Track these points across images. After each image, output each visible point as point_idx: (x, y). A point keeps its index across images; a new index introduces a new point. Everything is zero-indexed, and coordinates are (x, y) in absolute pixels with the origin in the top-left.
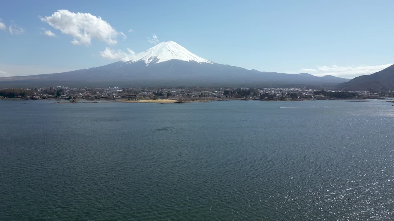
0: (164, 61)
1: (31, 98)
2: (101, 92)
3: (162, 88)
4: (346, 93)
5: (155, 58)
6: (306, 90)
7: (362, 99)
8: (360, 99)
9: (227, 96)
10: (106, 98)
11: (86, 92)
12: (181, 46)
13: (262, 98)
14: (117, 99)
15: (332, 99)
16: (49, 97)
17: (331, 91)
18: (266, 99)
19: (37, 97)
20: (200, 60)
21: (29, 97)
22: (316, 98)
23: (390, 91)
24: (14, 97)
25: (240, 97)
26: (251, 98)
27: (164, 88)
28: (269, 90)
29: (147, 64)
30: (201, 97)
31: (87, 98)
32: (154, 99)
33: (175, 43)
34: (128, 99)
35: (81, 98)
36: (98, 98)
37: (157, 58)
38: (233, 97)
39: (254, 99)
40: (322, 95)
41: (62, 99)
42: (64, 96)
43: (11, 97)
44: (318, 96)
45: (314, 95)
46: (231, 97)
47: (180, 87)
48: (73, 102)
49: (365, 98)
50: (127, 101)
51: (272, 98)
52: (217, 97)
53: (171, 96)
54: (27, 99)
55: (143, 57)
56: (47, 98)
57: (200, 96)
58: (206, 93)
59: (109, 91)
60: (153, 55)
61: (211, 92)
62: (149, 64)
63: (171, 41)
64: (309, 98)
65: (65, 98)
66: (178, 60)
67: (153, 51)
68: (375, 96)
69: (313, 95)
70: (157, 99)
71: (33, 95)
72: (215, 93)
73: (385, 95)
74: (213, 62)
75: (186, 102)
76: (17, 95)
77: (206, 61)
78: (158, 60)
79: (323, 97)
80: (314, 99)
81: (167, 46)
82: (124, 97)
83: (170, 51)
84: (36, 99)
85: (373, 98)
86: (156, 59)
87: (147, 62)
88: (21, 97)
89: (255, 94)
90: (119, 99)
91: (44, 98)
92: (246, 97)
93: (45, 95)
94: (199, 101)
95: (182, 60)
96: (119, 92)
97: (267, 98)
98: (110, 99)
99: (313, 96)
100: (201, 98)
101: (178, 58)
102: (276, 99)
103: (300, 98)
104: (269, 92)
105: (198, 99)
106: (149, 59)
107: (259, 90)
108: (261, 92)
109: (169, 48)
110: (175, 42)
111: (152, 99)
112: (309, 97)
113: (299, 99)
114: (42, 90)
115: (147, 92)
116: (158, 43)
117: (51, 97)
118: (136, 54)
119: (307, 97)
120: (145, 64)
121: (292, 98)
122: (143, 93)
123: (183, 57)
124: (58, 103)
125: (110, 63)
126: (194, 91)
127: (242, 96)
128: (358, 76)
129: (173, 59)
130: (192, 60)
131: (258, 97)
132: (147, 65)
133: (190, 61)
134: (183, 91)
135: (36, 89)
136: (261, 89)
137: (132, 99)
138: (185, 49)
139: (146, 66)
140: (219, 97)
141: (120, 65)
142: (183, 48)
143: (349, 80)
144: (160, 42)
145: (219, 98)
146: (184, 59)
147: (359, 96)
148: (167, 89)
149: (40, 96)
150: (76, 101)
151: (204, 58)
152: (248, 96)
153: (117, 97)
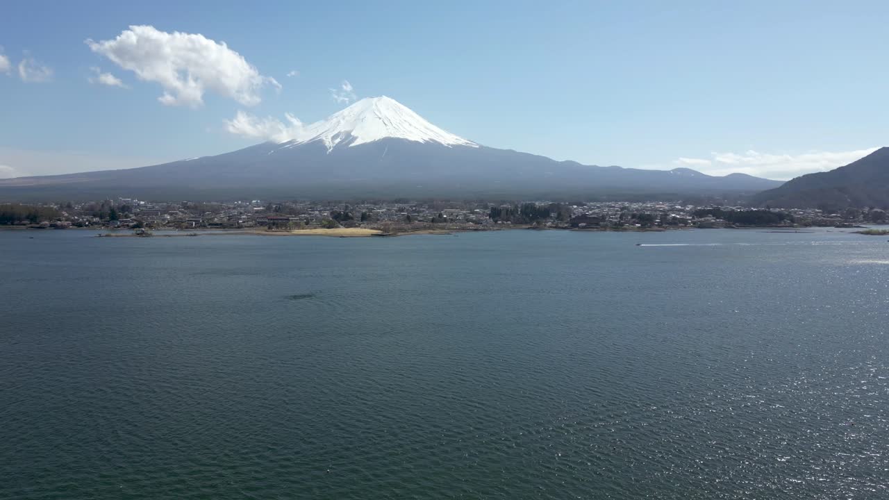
0: (368, 140)
1: (51, 226)
2: (216, 211)
3: (358, 204)
4: (769, 212)
5: (348, 134)
6: (680, 207)
7: (801, 227)
8: (796, 227)
9: (496, 222)
10: (221, 224)
11: (183, 212)
12: (406, 109)
13: (574, 224)
14: (246, 227)
15: (733, 228)
16: (92, 224)
17: (734, 208)
18: (583, 228)
19: (66, 223)
20: (448, 138)
21: (47, 222)
22: (696, 225)
23: (866, 210)
24: (13, 224)
25: (526, 223)
26: (549, 224)
27: (363, 203)
28: (598, 207)
29: (330, 148)
30: (436, 222)
31: (178, 224)
32: (328, 228)
33: (393, 101)
34: (269, 228)
35: (164, 225)
36: (203, 226)
37: (352, 134)
38: (509, 222)
39: (557, 227)
40: (711, 219)
41: (122, 228)
42: (126, 222)
43: (6, 224)
44: (703, 219)
45: (693, 218)
46: (505, 223)
47: (398, 201)
48: (142, 234)
49: (806, 225)
50: (266, 231)
51: (597, 224)
52: (473, 221)
53: (370, 220)
54: (42, 228)
55: (320, 132)
56: (86, 226)
57: (433, 221)
58: (452, 214)
59: (234, 208)
60: (343, 128)
61: (465, 212)
62: (334, 147)
63: (385, 98)
64: (680, 225)
65: (128, 225)
66: (398, 139)
67: (344, 119)
68: (833, 219)
69: (691, 218)
70: (337, 227)
71: (58, 218)
72: (473, 213)
73: (854, 218)
74: (478, 144)
75: (399, 234)
76: (20, 219)
77: (462, 141)
78: (355, 138)
79: (713, 223)
80: (692, 226)
81: (374, 107)
82: (262, 224)
83: (380, 118)
84: (63, 227)
85: (825, 226)
86: (349, 137)
87: (329, 143)
88: (29, 222)
89: (560, 217)
90: (250, 227)
91: (80, 225)
92: (538, 223)
93: (83, 219)
94: (432, 231)
95: (407, 140)
96: (257, 212)
97: (584, 224)
98: (231, 226)
99: (690, 220)
100: (436, 225)
101: (399, 135)
102: (605, 228)
103: (660, 225)
104: (597, 211)
105: (429, 228)
106: (334, 138)
107: (575, 207)
108: (577, 210)
109: (380, 113)
110: (392, 98)
111: (324, 227)
112: (680, 223)
113: (656, 228)
114: (82, 208)
115: (320, 211)
116: (355, 102)
117: (96, 223)
118: (303, 127)
119: (675, 223)
120: (325, 148)
121: (642, 225)
122: (310, 214)
123: (411, 132)
124: (107, 236)
125: (245, 146)
126: (427, 209)
127: (532, 220)
128: (801, 175)
129: (387, 136)
130: (430, 139)
131: (567, 223)
132: (330, 150)
133: (427, 143)
134: (401, 210)
135: (69, 206)
136: (580, 204)
137: (277, 227)
138: (414, 114)
139: (328, 153)
140: (476, 222)
141: (266, 150)
142: (410, 111)
143: (780, 185)
144: (358, 100)
145: (478, 226)
146: (412, 138)
147: (793, 221)
148: (369, 205)
149: (72, 221)
150: (149, 232)
151: (456, 134)
152: (544, 221)
153: (246, 224)
